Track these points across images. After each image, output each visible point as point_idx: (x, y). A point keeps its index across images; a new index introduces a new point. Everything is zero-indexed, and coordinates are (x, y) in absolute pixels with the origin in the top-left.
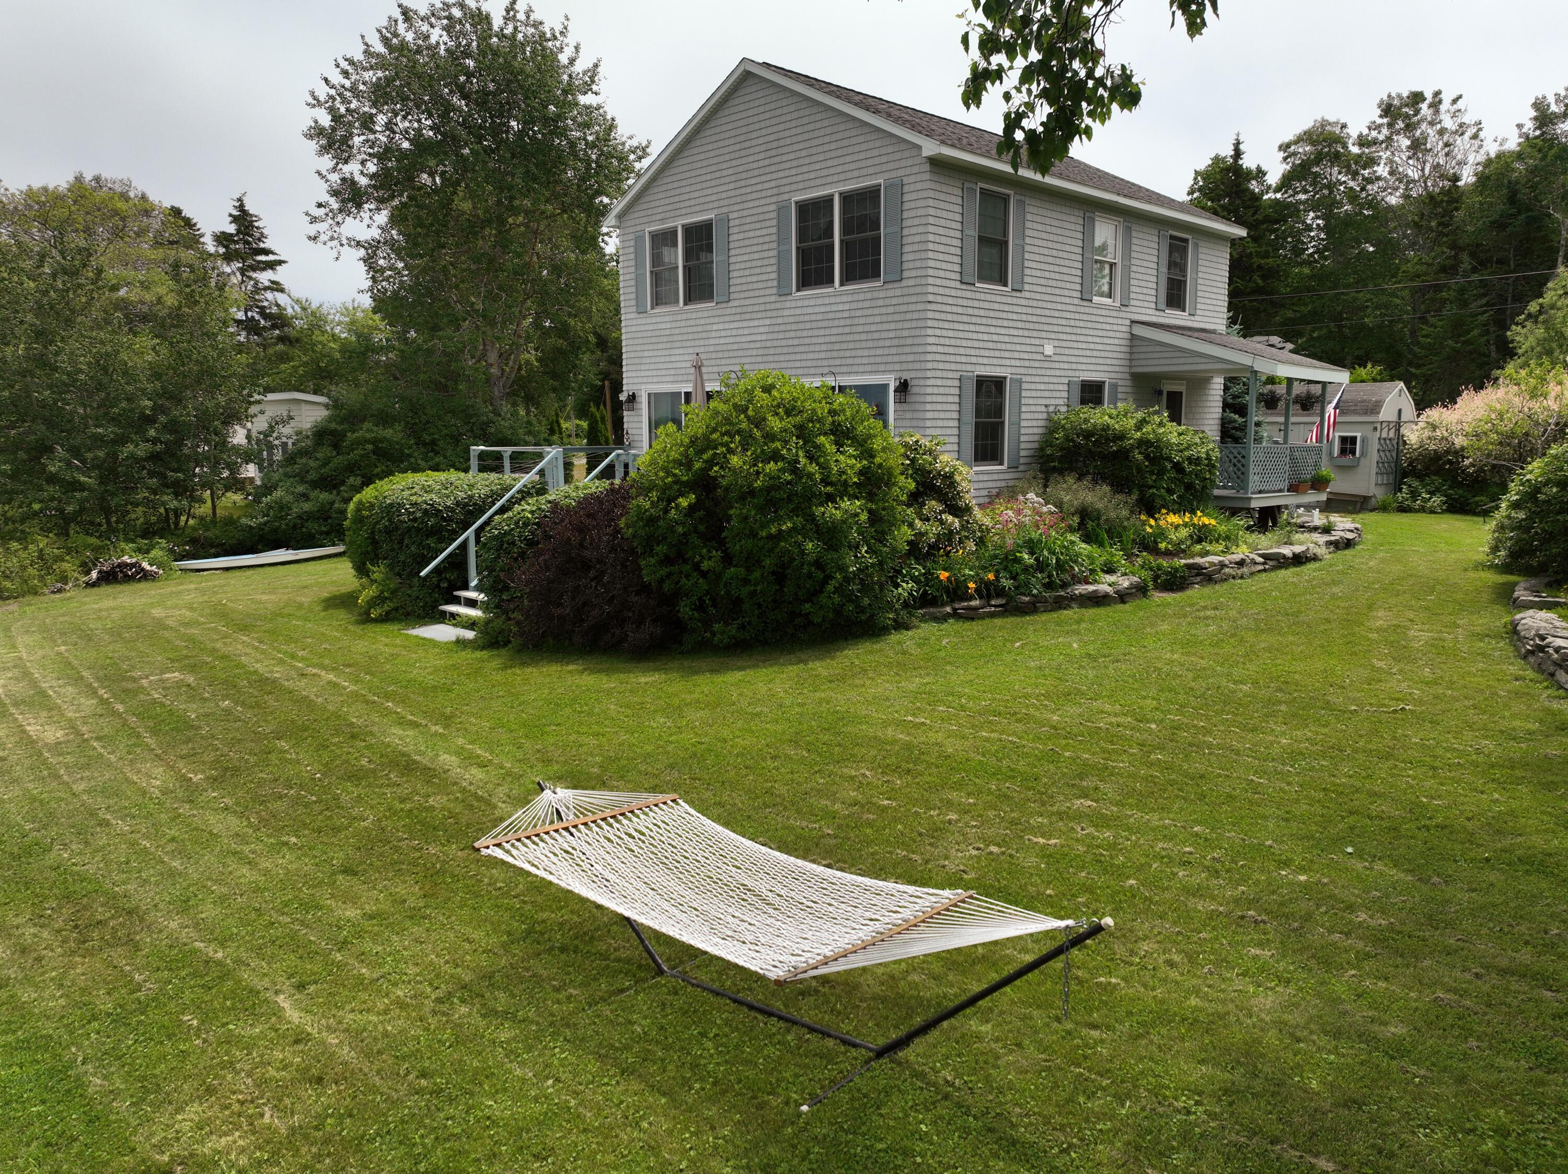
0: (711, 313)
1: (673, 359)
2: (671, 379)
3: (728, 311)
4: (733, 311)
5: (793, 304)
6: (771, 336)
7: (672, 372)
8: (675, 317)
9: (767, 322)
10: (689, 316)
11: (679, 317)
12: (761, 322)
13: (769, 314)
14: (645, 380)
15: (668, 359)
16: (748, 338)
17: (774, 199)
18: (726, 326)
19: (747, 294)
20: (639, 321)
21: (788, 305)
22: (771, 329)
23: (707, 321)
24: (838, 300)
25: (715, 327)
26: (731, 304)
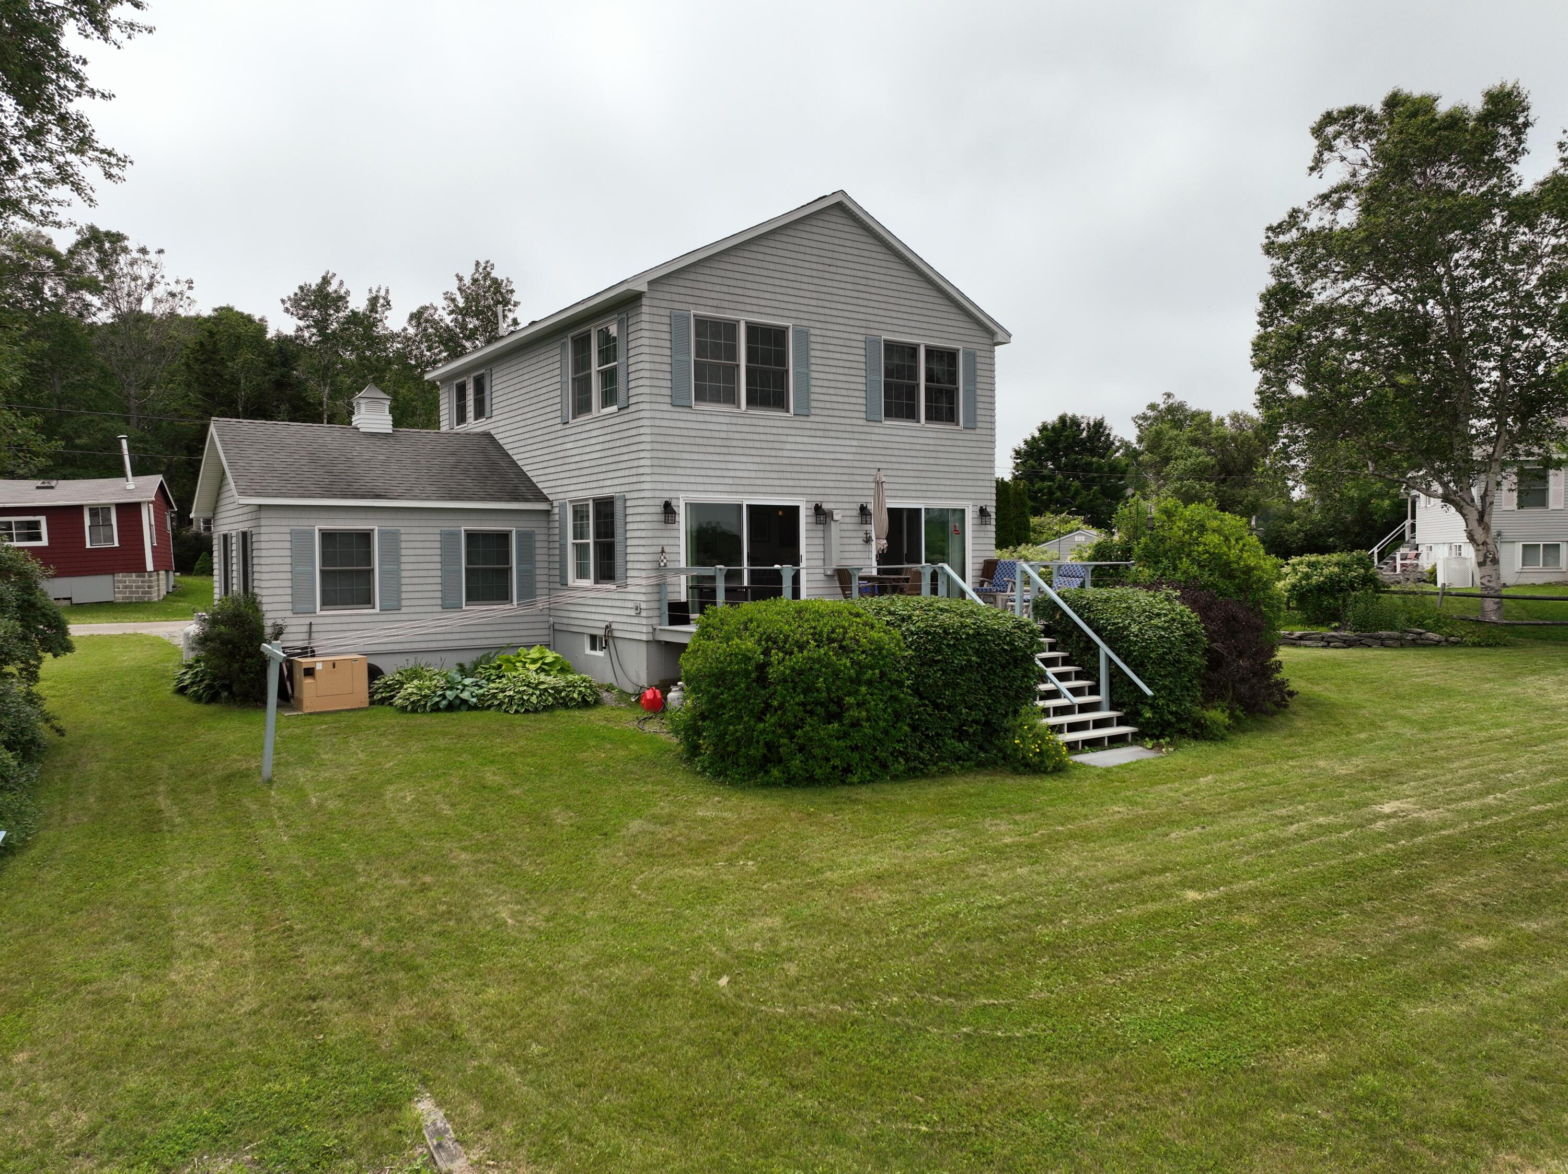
0: (784, 424)
1: (730, 466)
2: (728, 488)
3: (808, 425)
4: (815, 426)
5: (882, 431)
6: (858, 457)
7: (730, 481)
8: (734, 420)
9: (855, 443)
10: (755, 422)
11: (740, 421)
12: (848, 442)
13: (857, 436)
14: (683, 487)
15: (722, 465)
16: (832, 456)
17: (862, 331)
18: (805, 440)
19: (831, 413)
20: (676, 416)
21: (876, 430)
22: (859, 450)
23: (780, 431)
24: (924, 434)
25: (791, 439)
26: (812, 418)
